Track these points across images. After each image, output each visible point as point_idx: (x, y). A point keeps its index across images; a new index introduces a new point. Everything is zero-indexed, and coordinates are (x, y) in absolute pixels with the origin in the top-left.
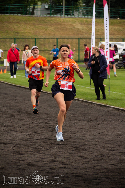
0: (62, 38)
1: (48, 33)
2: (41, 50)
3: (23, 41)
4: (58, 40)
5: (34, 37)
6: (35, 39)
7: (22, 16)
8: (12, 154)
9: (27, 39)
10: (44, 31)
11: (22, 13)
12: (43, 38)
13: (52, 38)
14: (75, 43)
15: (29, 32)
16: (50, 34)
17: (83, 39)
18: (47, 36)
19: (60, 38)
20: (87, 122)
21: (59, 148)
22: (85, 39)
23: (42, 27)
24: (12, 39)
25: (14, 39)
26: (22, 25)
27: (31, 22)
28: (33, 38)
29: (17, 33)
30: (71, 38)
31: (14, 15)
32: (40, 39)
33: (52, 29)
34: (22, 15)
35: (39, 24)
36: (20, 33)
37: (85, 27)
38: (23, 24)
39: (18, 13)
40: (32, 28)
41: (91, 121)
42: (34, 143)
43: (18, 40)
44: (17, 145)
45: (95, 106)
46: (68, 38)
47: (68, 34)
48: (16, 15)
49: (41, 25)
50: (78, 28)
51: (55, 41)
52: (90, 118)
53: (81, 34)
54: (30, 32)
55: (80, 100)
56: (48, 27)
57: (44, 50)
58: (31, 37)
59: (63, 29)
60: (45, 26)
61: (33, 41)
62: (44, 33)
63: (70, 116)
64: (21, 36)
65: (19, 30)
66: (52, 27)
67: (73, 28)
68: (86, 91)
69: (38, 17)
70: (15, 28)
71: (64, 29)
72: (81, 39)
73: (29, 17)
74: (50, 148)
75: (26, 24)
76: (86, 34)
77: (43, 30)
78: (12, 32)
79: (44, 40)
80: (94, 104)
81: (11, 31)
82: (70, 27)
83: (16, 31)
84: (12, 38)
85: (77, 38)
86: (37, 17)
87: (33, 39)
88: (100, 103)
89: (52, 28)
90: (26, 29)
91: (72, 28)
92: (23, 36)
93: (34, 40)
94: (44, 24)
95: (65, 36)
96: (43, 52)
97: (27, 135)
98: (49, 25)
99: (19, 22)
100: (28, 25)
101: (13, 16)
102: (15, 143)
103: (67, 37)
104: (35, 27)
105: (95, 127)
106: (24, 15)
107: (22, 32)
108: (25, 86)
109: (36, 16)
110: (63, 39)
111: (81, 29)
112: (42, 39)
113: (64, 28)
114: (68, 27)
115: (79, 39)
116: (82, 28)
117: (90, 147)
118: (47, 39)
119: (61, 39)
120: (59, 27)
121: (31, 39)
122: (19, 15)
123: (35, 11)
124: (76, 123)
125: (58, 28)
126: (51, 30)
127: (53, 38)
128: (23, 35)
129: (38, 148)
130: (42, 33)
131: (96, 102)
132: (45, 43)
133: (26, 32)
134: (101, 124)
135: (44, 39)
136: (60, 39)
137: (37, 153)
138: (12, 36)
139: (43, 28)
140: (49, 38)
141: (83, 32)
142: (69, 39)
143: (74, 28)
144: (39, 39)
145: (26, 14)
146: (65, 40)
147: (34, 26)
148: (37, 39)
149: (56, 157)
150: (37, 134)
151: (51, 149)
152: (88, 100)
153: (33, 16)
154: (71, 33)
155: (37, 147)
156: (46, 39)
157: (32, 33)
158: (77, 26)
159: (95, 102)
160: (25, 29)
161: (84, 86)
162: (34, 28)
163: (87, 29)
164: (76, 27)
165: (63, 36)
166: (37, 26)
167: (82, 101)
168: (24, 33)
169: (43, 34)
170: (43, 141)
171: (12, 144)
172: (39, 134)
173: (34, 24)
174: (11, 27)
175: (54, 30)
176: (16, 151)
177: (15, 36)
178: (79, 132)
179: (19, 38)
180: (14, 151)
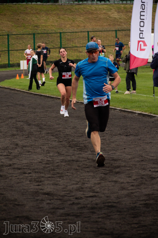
0: (94, 31)
1: (76, 25)
2: (68, 46)
3: (45, 37)
4: (89, 33)
5: (59, 31)
6: (60, 33)
8: (29, 182)
9: (50, 33)
10: (71, 23)
11: (41, 1)
12: (70, 31)
13: (81, 31)
14: (111, 36)
15: (52, 25)
16: (79, 26)
17: (122, 31)
18: (75, 29)
19: (92, 30)
20: (125, 138)
21: (88, 172)
22: (124, 31)
23: (68, 18)
24: (30, 34)
25: (33, 35)
27: (55, 12)
28: (57, 32)
29: (37, 26)
30: (106, 30)
32: (66, 33)
33: (82, 20)
34: (42, 4)
35: (64, 14)
36: (41, 27)
37: (123, 16)
38: (43, 15)
39: (37, 1)
40: (55, 19)
41: (130, 135)
42: (56, 166)
43: (38, 35)
44: (34, 170)
45: (135, 116)
46: (102, 30)
47: (102, 25)
48: (35, 3)
49: (67, 15)
50: (115, 17)
51: (85, 34)
52: (129, 132)
53: (119, 25)
54: (53, 24)
55: (117, 109)
56: (76, 17)
57: (72, 46)
58: (55, 31)
59: (95, 20)
60: (72, 16)
61: (57, 35)
62: (70, 25)
64: (42, 30)
65: (39, 23)
66: (81, 17)
67: (108, 17)
68: (125, 98)
70: (33, 21)
71: (97, 19)
72: (119, 30)
73: (51, 6)
74: (77, 172)
75: (48, 14)
76: (125, 24)
77: (70, 21)
78: (30, 25)
79: (72, 34)
80: (135, 113)
81: (29, 24)
82: (104, 16)
83: (35, 24)
85: (114, 30)
86: (62, 5)
87: (58, 33)
88: (143, 112)
89: (81, 19)
90: (48, 21)
91: (107, 18)
92: (45, 30)
93: (59, 34)
94: (71, 14)
95: (97, 27)
96: (71, 49)
97: (48, 157)
98: (77, 15)
99: (39, 12)
100: (51, 15)
101: (31, 5)
102: (33, 168)
103: (100, 28)
104: (60, 18)
105: (136, 142)
106: (45, 4)
107: (43, 26)
108: (48, 94)
109: (60, 4)
110: (96, 31)
111: (118, 19)
112: (69, 33)
113: (96, 18)
114: (102, 16)
115: (116, 31)
116: (119, 17)
117: (128, 168)
118: (75, 32)
119: (93, 31)
120: (90, 16)
121: (55, 34)
122: (39, 3)
124: (111, 139)
126: (80, 20)
127: (83, 31)
128: (45, 28)
129: (62, 173)
130: (68, 26)
131: (137, 111)
132: (73, 38)
133: (47, 24)
134: (143, 139)
135: (72, 32)
136: (92, 32)
137: (60, 180)
138: (30, 31)
139: (70, 19)
140: (78, 31)
141: (121, 22)
142: (103, 31)
143: (110, 17)
144: (65, 32)
145: (48, 1)
146: (99, 32)
147: (58, 17)
148: (62, 33)
149: (84, 184)
150: (61, 155)
151: (78, 173)
152: (127, 109)
153: (57, 4)
155: (60, 172)
156: (73, 32)
157: (56, 26)
158: (113, 14)
159: (135, 111)
161: (122, 91)
163: (127, 18)
164: (112, 16)
165: (95, 28)
166: (62, 17)
167: (120, 110)
168: (45, 26)
169: (70, 27)
170: (69, 164)
171: (29, 169)
172: (63, 154)
173: (58, 14)
174: (29, 19)
175: (84, 21)
176: (33, 178)
177: (35, 31)
178: (114, 150)
179: (40, 33)
180: (31, 178)
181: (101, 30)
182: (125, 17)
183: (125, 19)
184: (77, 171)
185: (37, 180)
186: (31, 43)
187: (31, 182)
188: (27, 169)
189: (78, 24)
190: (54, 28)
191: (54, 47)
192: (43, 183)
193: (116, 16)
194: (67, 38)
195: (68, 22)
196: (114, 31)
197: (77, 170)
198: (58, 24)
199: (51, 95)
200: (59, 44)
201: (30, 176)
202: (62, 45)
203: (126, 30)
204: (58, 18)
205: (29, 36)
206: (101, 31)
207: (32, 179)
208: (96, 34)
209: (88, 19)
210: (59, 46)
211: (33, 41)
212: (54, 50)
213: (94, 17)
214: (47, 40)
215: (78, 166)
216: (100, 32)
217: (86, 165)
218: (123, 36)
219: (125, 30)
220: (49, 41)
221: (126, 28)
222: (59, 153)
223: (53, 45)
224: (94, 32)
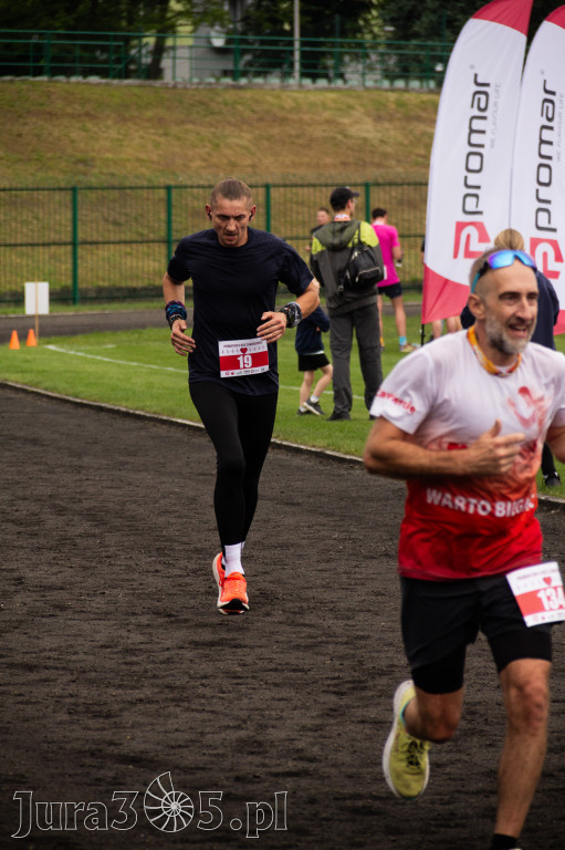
0: (288, 182)
1: (225, 161)
3: (114, 201)
4: (272, 190)
5: (163, 181)
6: (168, 188)
7: (107, 84)
8: (65, 717)
9: (131, 188)
10: (209, 154)
11: (103, 73)
12: (202, 182)
15: (138, 160)
16: (234, 165)
17: (387, 188)
18: (221, 175)
19: (282, 182)
21: (276, 685)
22: (394, 188)
23: (198, 134)
24: (60, 189)
25: (70, 192)
26: (108, 127)
27: (149, 114)
28: (156, 184)
29: (83, 162)
31: (68, 83)
32: (189, 190)
33: (245, 143)
34: (104, 81)
35: (183, 122)
36: (98, 163)
37: (393, 132)
38: (109, 123)
39: (86, 73)
40: (153, 137)
42: (162, 662)
43: (88, 192)
44: (84, 672)
46: (318, 182)
47: (317, 166)
48: (80, 79)
49: (193, 122)
50: (365, 135)
51: (258, 195)
53: (379, 165)
54: (144, 156)
56: (226, 132)
58: (149, 181)
60: (213, 130)
61: (157, 197)
62: (205, 160)
63: (330, 538)
64: (103, 177)
65: (93, 151)
66: (244, 134)
67: (340, 137)
69: (180, 86)
70: (73, 142)
71: (301, 141)
72: (377, 184)
73: (136, 91)
74: (238, 684)
75: (124, 120)
76: (399, 161)
77: (204, 146)
78: (61, 158)
81: (58, 154)
82: (324, 131)
83: (80, 155)
84: (62, 185)
85: (359, 181)
86: (175, 87)
87: (159, 188)
89: (245, 138)
90: (125, 143)
91: (334, 138)
92: (113, 175)
93: (162, 193)
94: (207, 119)
95: (301, 171)
97: (131, 627)
98: (230, 123)
99: (92, 112)
100: (136, 124)
101: (67, 86)
102: (78, 665)
103: (312, 176)
104: (166, 134)
106: (116, 82)
107: (108, 160)
108: (124, 404)
109: (170, 86)
110: (296, 186)
111: (376, 142)
112: (201, 191)
113: (298, 137)
114: (318, 132)
115: (367, 186)
116: (379, 135)
119: (285, 186)
120: (276, 131)
121: (151, 191)
122: (94, 79)
123: (166, 63)
124: (357, 569)
125: (270, 138)
126: (238, 145)
128: (113, 170)
129: (183, 688)
130: (197, 163)
133: (123, 156)
136: (282, 189)
137: (178, 710)
138: (60, 177)
139: (202, 140)
141: (386, 155)
142: (321, 185)
143: (346, 136)
144: (186, 187)
145: (126, 74)
146: (306, 189)
147: (161, 132)
148: (176, 187)
149: (263, 727)
150: (177, 621)
151: (243, 689)
153: (157, 83)
154: (328, 160)
155: (178, 683)
157: (153, 162)
158: (357, 127)
160: (121, 145)
162: (162, 139)
163: (406, 142)
164: (353, 131)
165: (294, 175)
166: (174, 130)
168: (115, 162)
169: (204, 168)
170: (206, 656)
171: (64, 669)
172: (186, 621)
173: (160, 121)
174: (56, 134)
175: (253, 149)
176: (83, 700)
177: (77, 178)
178: (369, 611)
179: (95, 185)
180: (73, 700)
181: (312, 182)
182: (400, 138)
183: (402, 144)
184: (239, 681)
185: (97, 708)
186: (63, 222)
187: (75, 717)
188: (57, 668)
189: (233, 159)
190: (147, 168)
191: (145, 238)
192: (116, 720)
193: (369, 132)
194: (193, 208)
195: (197, 150)
196: (360, 185)
197: (239, 677)
198: (159, 155)
199: (137, 409)
200: (163, 226)
201: (71, 695)
202: (174, 233)
203: (402, 184)
204: (161, 135)
205: (57, 196)
206: (314, 186)
207: (76, 705)
208: (296, 194)
209: (268, 140)
210: (163, 233)
211: (69, 215)
212: (146, 249)
213: (290, 136)
214: (120, 213)
215: (240, 665)
216: (311, 190)
217: (271, 660)
218: (391, 204)
219: (399, 181)
220: (126, 215)
221: (403, 176)
222: (170, 616)
223: (140, 229)
224: (288, 189)
